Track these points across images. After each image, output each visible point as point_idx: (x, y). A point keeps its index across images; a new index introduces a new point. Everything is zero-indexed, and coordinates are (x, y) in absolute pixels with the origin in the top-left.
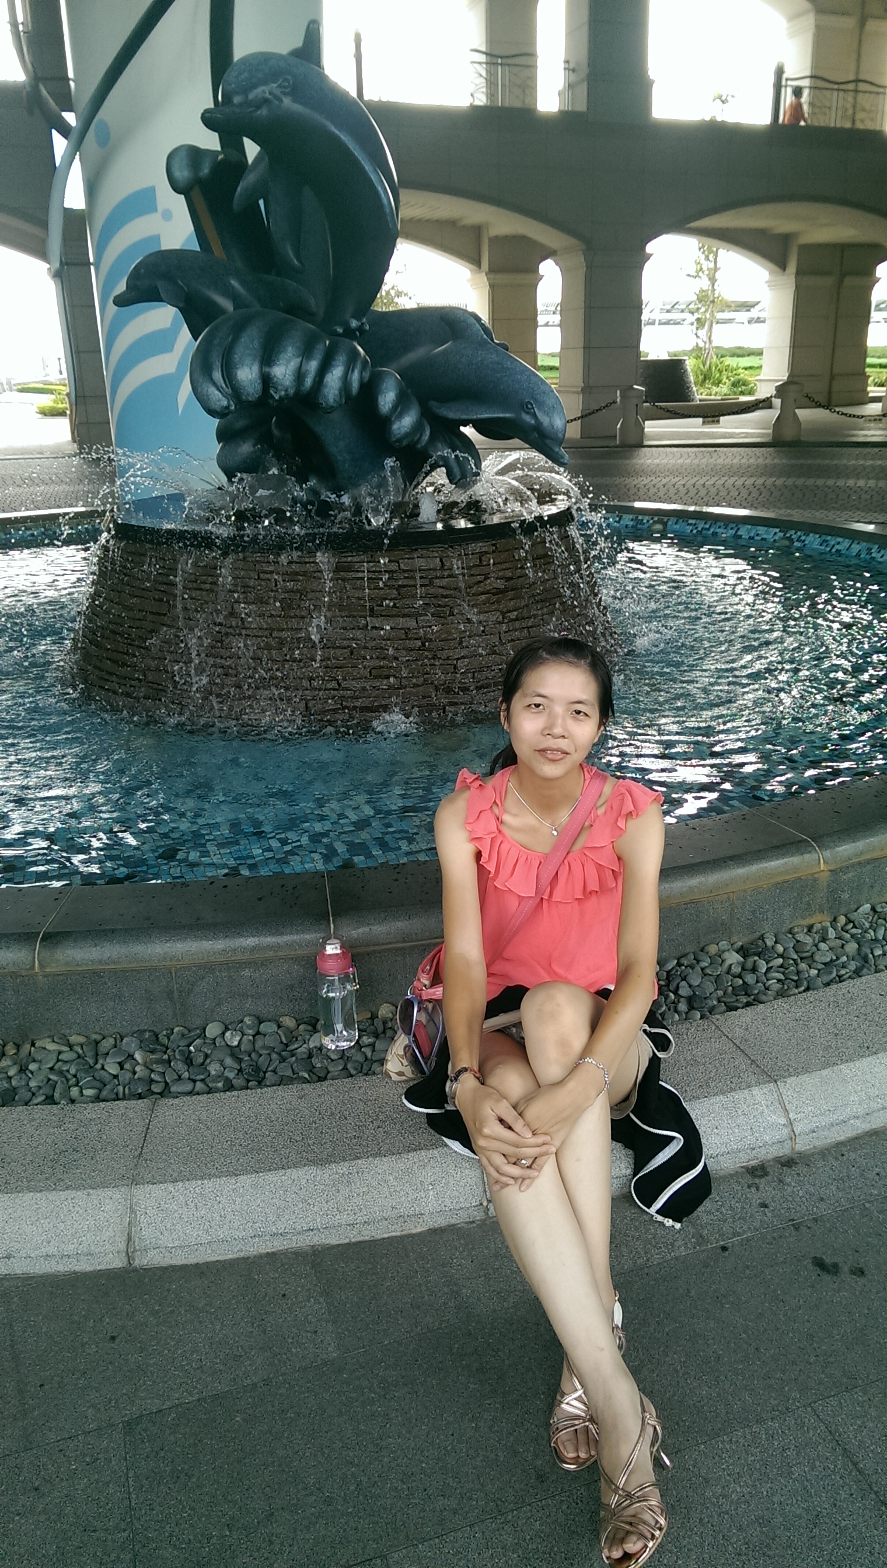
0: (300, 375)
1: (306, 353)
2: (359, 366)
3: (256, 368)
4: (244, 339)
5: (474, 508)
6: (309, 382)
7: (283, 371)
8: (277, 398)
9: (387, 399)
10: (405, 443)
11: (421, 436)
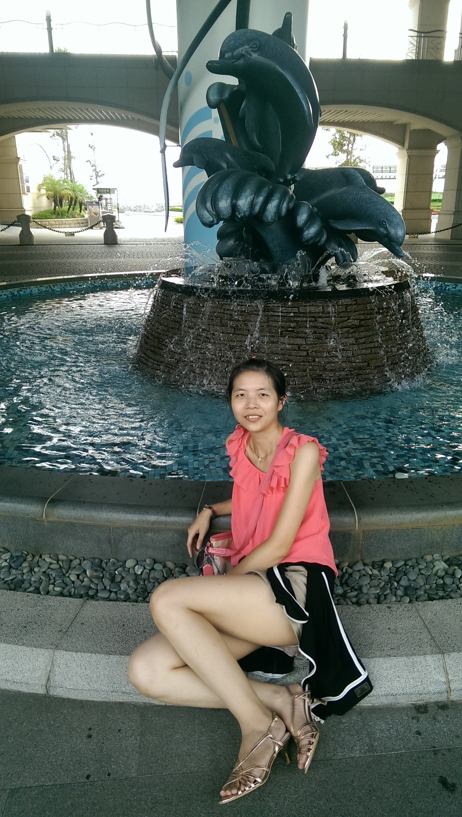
0: (252, 205)
1: (257, 193)
2: (287, 199)
3: (229, 201)
4: (224, 185)
5: (351, 279)
6: (257, 208)
7: (243, 203)
8: (239, 217)
9: (302, 218)
10: (310, 242)
11: (321, 238)
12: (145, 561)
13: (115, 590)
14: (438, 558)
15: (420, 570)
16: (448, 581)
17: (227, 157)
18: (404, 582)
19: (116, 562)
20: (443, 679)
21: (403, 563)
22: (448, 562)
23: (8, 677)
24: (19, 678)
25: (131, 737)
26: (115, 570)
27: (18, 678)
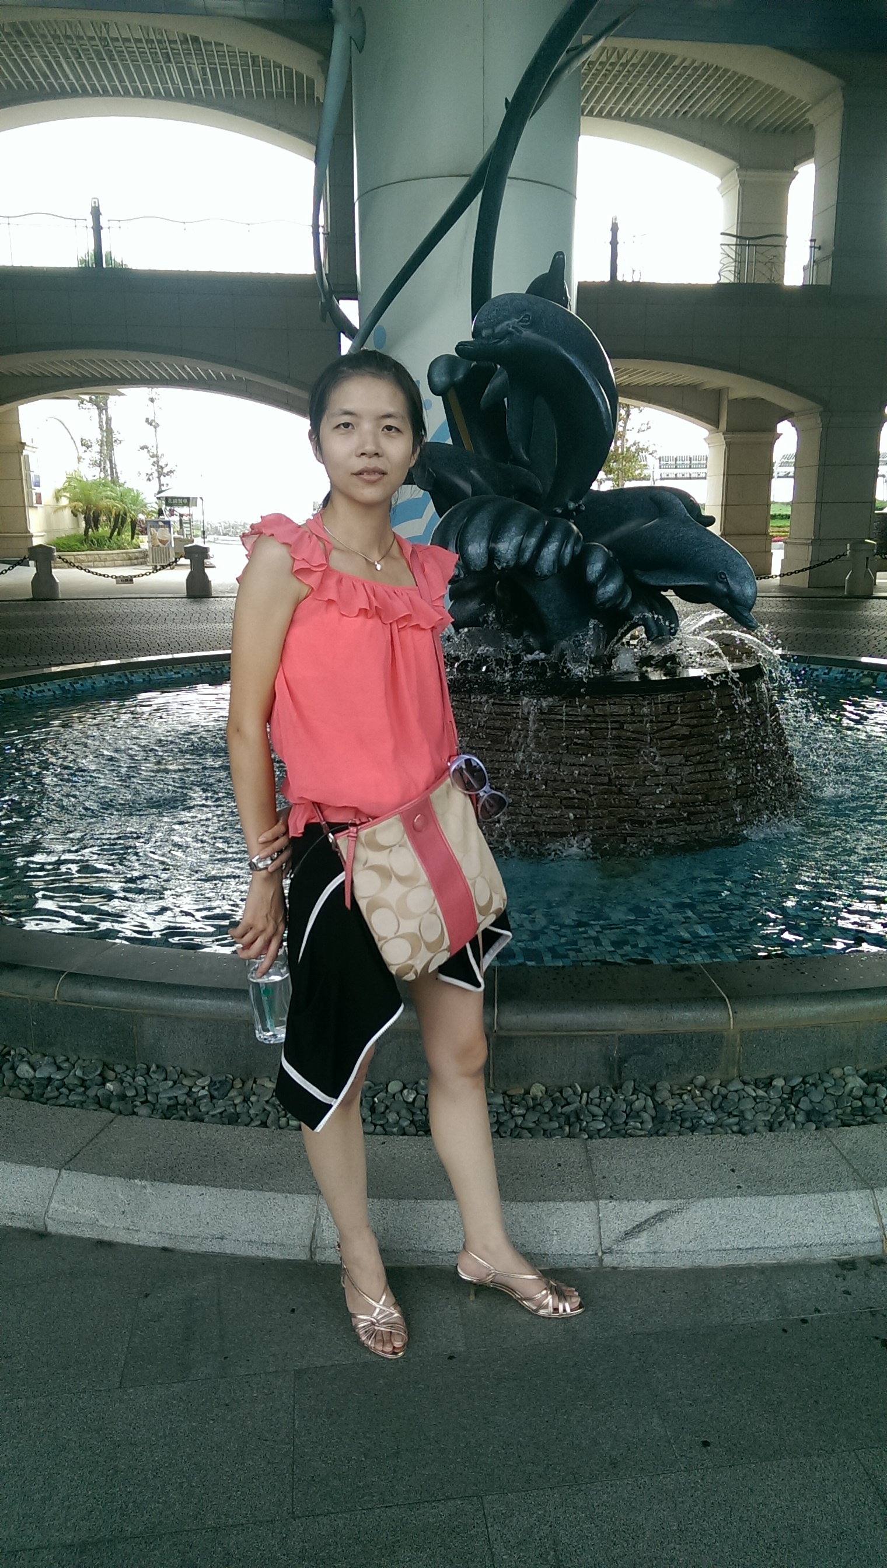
0: (520, 550)
1: (527, 532)
2: (572, 541)
3: (484, 544)
4: (477, 521)
5: (670, 663)
6: (527, 555)
7: (506, 547)
8: (499, 568)
9: (595, 568)
10: (607, 605)
11: (623, 600)
12: (417, 1083)
13: (382, 1122)
14: (850, 1072)
15: (826, 1089)
16: (869, 1101)
17: (473, 476)
18: (804, 1104)
19: (373, 1085)
20: (876, 1224)
21: (801, 1079)
22: (866, 1079)
23: (253, 1237)
24: (269, 1237)
25: (447, 1306)
26: (373, 1097)
27: (267, 1238)
